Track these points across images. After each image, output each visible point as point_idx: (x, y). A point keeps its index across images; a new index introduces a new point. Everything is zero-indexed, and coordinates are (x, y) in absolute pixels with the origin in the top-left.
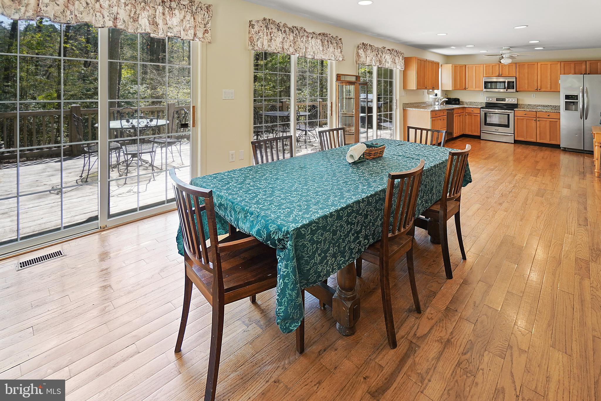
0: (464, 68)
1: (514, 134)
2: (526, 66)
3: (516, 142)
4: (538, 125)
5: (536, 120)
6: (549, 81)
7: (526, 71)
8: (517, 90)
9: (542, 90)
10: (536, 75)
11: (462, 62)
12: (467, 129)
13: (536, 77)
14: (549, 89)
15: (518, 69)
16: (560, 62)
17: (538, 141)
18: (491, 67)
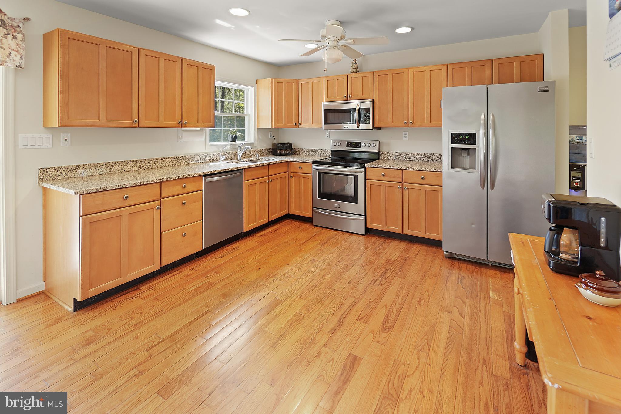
0: (294, 86)
1: (365, 215)
2: (390, 76)
3: (369, 232)
4: (406, 198)
5: (402, 188)
6: (427, 105)
7: (390, 86)
8: (376, 126)
9: (417, 124)
10: (405, 94)
11: (292, 75)
12: (292, 205)
13: (405, 99)
14: (426, 122)
15: (376, 83)
16: (446, 66)
17: (406, 232)
18: (335, 81)
